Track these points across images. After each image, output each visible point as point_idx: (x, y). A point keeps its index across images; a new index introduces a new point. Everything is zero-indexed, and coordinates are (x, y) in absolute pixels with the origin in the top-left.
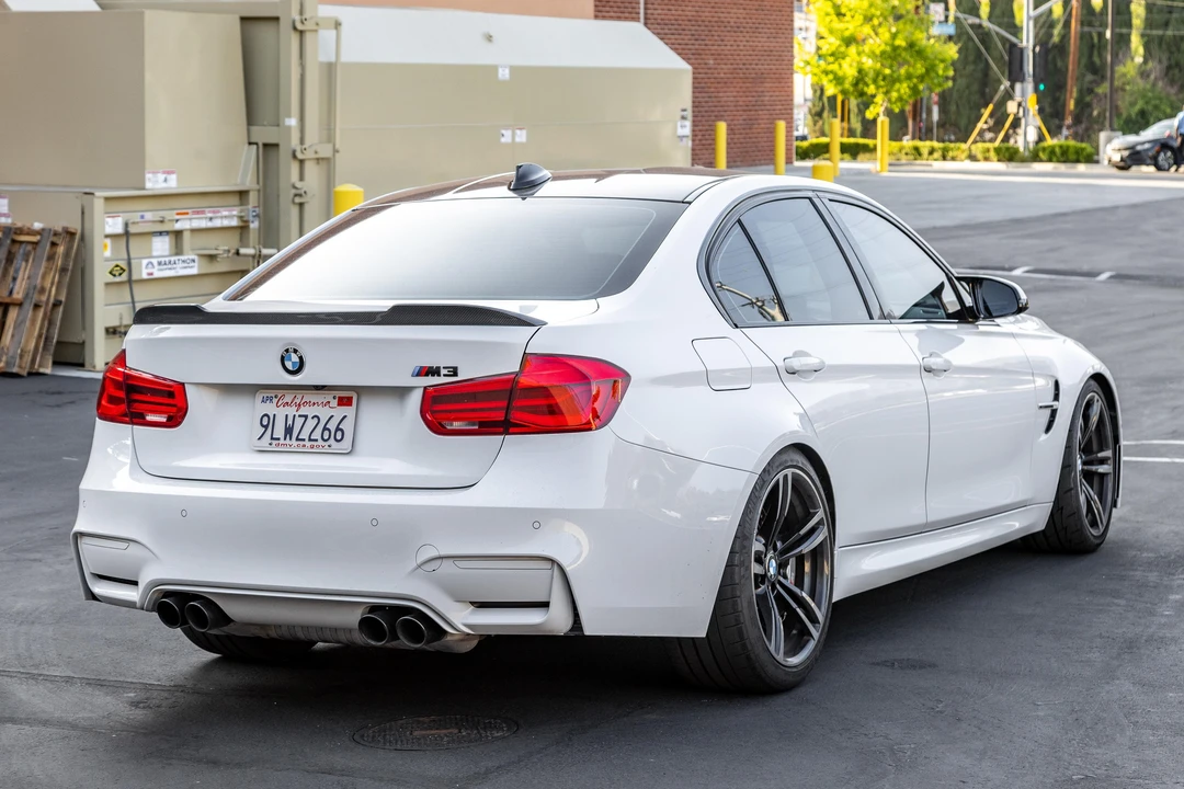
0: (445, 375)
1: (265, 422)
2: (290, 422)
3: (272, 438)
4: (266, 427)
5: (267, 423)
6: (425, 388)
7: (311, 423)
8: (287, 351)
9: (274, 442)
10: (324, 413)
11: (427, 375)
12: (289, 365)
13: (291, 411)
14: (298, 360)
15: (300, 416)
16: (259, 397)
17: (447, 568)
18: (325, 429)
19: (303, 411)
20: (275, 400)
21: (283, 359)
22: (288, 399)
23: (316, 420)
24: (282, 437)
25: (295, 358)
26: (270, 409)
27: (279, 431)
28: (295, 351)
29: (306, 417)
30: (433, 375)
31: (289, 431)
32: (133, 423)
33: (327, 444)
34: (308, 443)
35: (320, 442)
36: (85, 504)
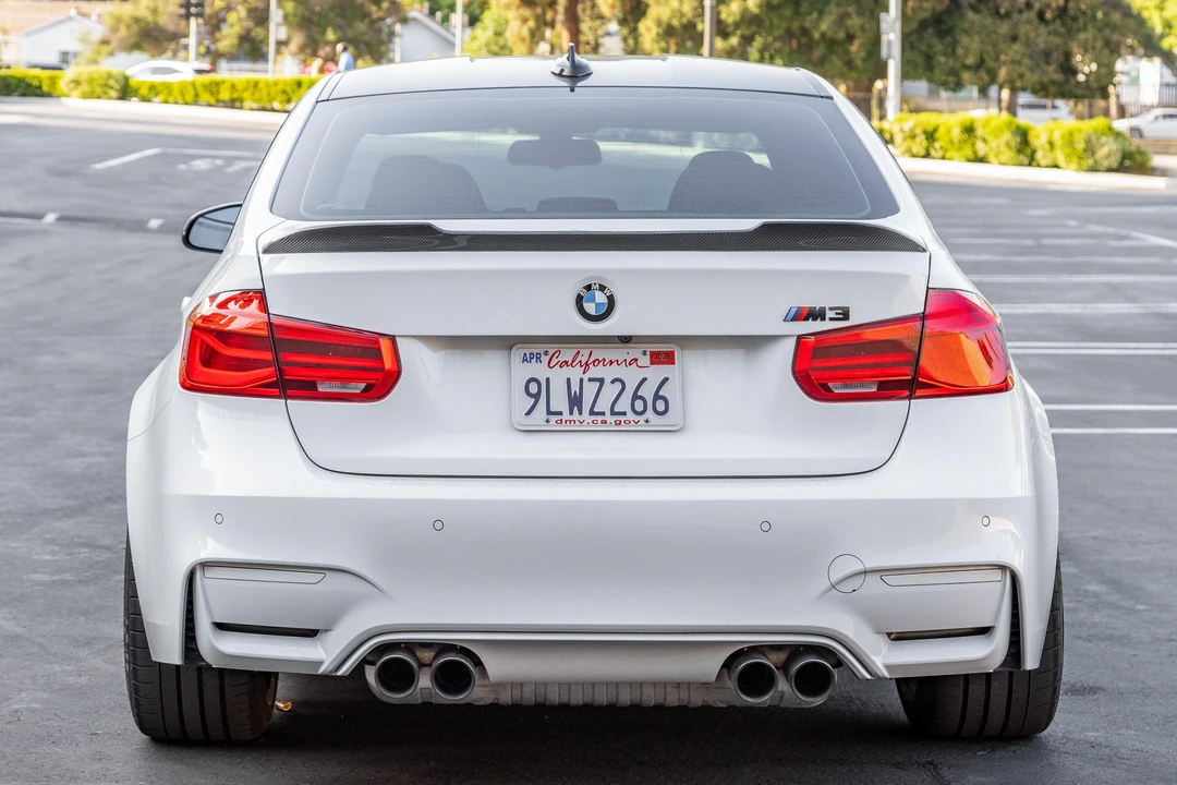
0: (831, 319)
1: (533, 388)
2: (575, 388)
3: (549, 412)
4: (537, 397)
5: (536, 391)
6: (800, 338)
7: (610, 391)
8: (588, 288)
9: (553, 419)
10: (631, 376)
11: (806, 319)
12: (590, 308)
13: (575, 373)
14: (606, 301)
15: (590, 380)
16: (517, 354)
17: (873, 585)
18: (636, 397)
19: (594, 372)
20: (545, 359)
21: (579, 299)
22: (567, 355)
23: (618, 386)
24: (565, 408)
25: (601, 298)
26: (540, 370)
27: (560, 401)
28: (602, 288)
29: (601, 381)
30: (815, 319)
31: (575, 401)
32: (286, 397)
33: (642, 419)
34: (610, 419)
35: (631, 416)
36: (219, 519)
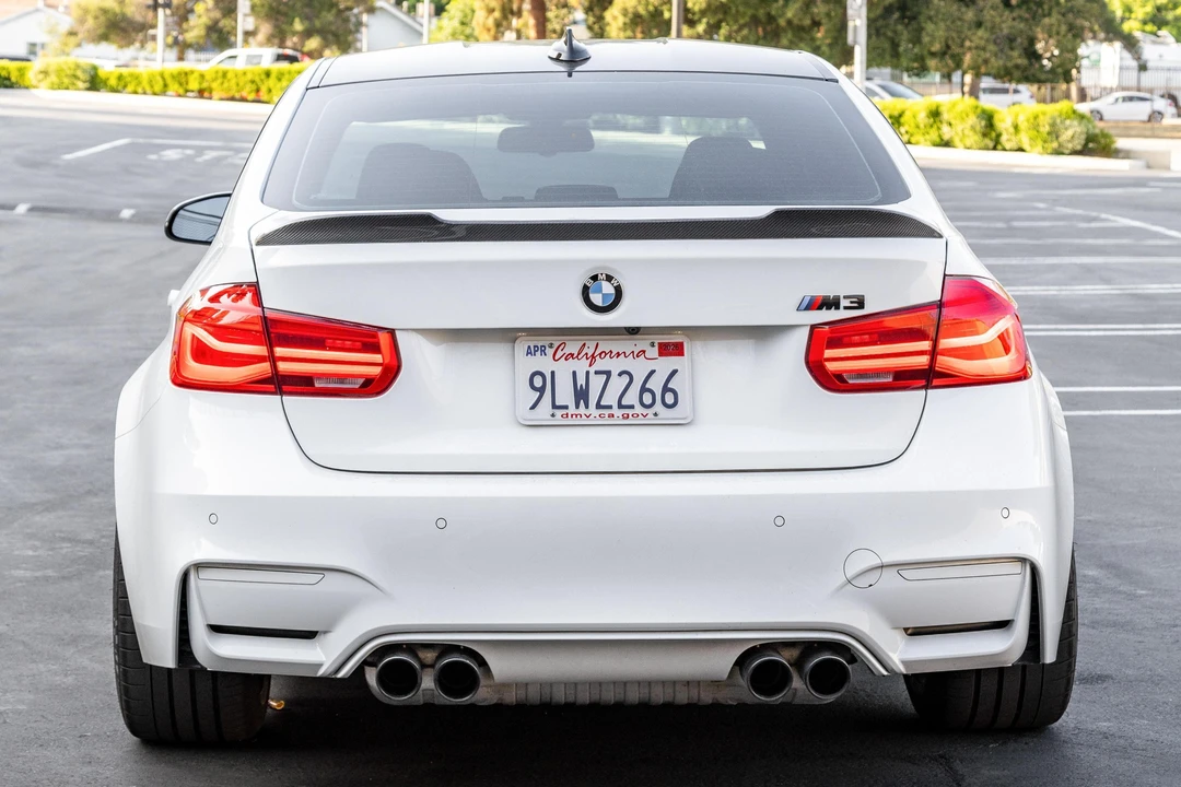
0: (846, 308)
1: (538, 382)
2: (581, 381)
3: (554, 406)
4: (542, 390)
5: (541, 385)
6: (813, 327)
7: (618, 384)
8: (595, 278)
9: (559, 413)
10: (639, 369)
11: (820, 308)
12: (597, 299)
13: (581, 366)
14: (613, 292)
15: (596, 373)
16: (521, 347)
17: (890, 580)
18: (644, 389)
19: (600, 364)
20: (550, 352)
21: (586, 290)
22: (573, 348)
23: (626, 379)
24: (571, 403)
25: (608, 288)
26: (544, 363)
27: (565, 395)
28: (609, 278)
29: (608, 374)
30: (829, 308)
31: (581, 395)
32: (282, 393)
33: (650, 412)
34: (618, 412)
35: (639, 409)
36: (213, 519)
